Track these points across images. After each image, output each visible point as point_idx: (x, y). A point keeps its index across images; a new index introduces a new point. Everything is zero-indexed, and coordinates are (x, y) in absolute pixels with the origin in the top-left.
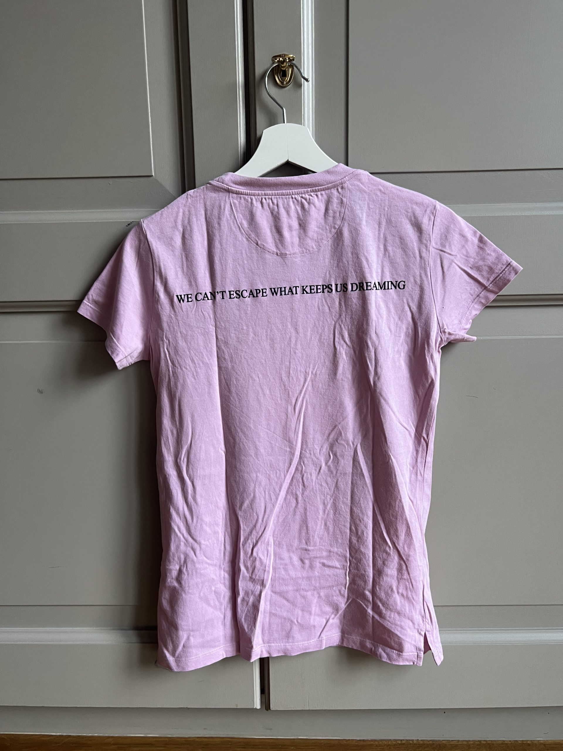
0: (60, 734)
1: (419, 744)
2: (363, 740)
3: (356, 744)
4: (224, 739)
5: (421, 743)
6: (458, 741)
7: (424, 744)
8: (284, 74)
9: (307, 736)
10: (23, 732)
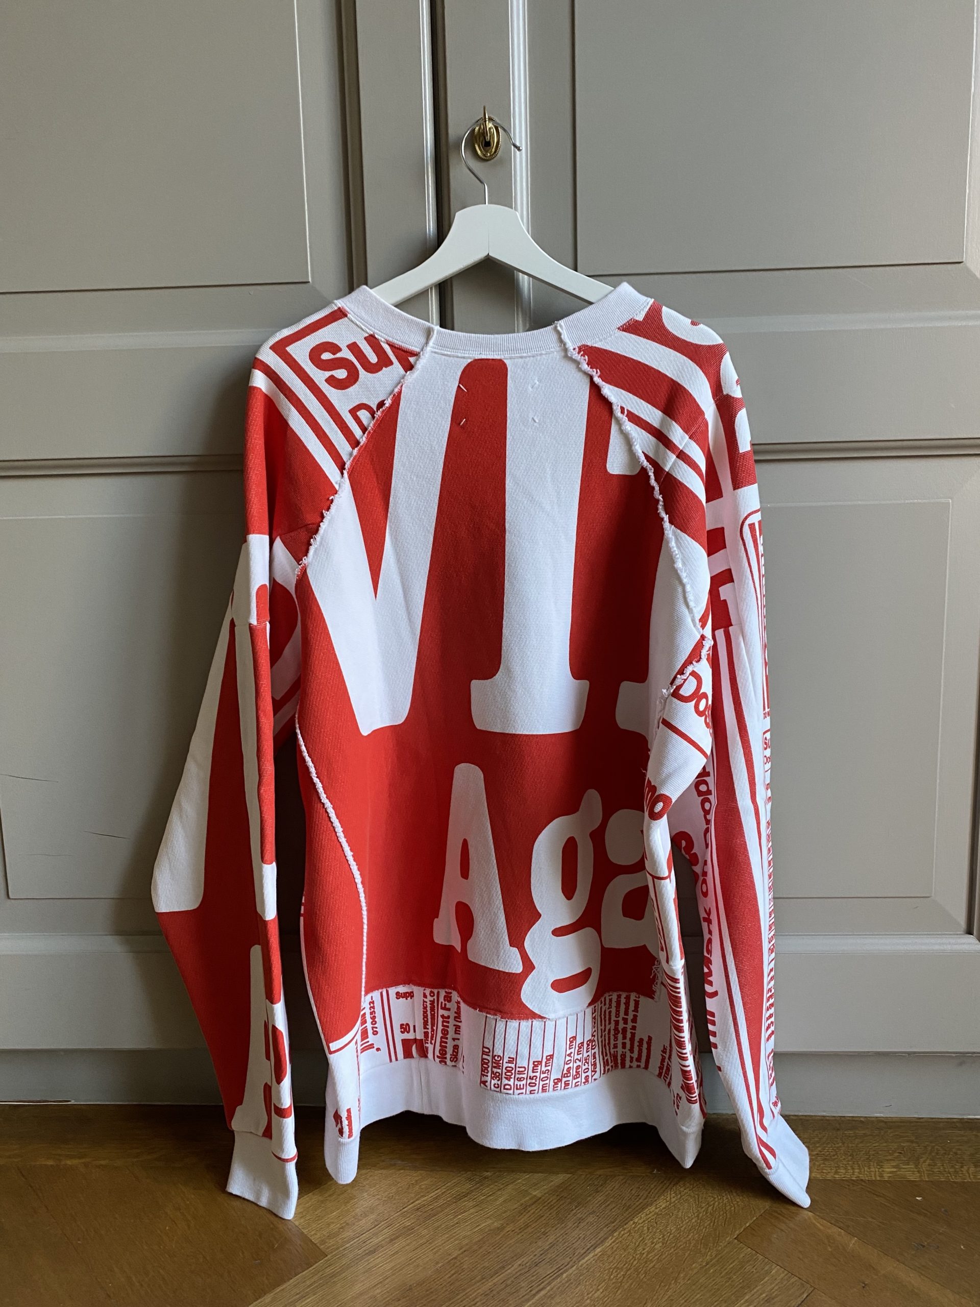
8: (486, 142)
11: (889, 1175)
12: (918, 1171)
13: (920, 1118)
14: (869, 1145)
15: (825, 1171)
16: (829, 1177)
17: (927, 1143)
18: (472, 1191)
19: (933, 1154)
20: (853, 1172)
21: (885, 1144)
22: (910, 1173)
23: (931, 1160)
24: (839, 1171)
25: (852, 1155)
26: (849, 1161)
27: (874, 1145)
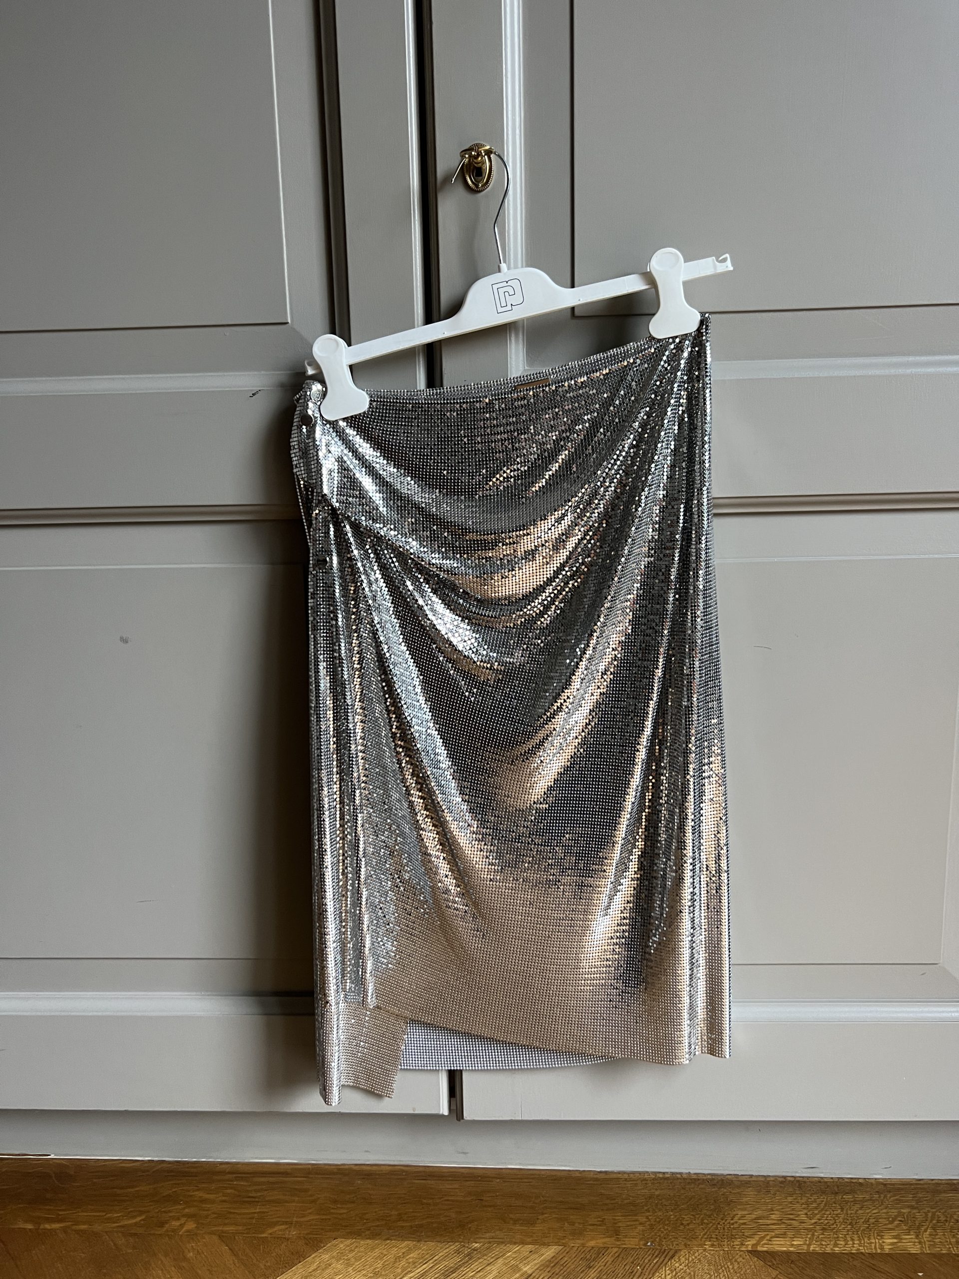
0: (150, 1159)
1: (691, 1179)
2: (606, 1172)
3: (595, 1176)
4: (396, 1167)
5: (695, 1177)
6: (751, 1176)
7: (699, 1180)
8: (478, 172)
9: (520, 1164)
10: (94, 1156)
11: (890, 1247)
12: (920, 1243)
13: (920, 1180)
14: (867, 1211)
15: (824, 1243)
16: (828, 1250)
17: (927, 1209)
18: (461, 1266)
19: (934, 1222)
20: (854, 1244)
21: (885, 1211)
22: (911, 1245)
23: (934, 1228)
24: (838, 1242)
25: (851, 1224)
26: (848, 1231)
27: (874, 1211)
